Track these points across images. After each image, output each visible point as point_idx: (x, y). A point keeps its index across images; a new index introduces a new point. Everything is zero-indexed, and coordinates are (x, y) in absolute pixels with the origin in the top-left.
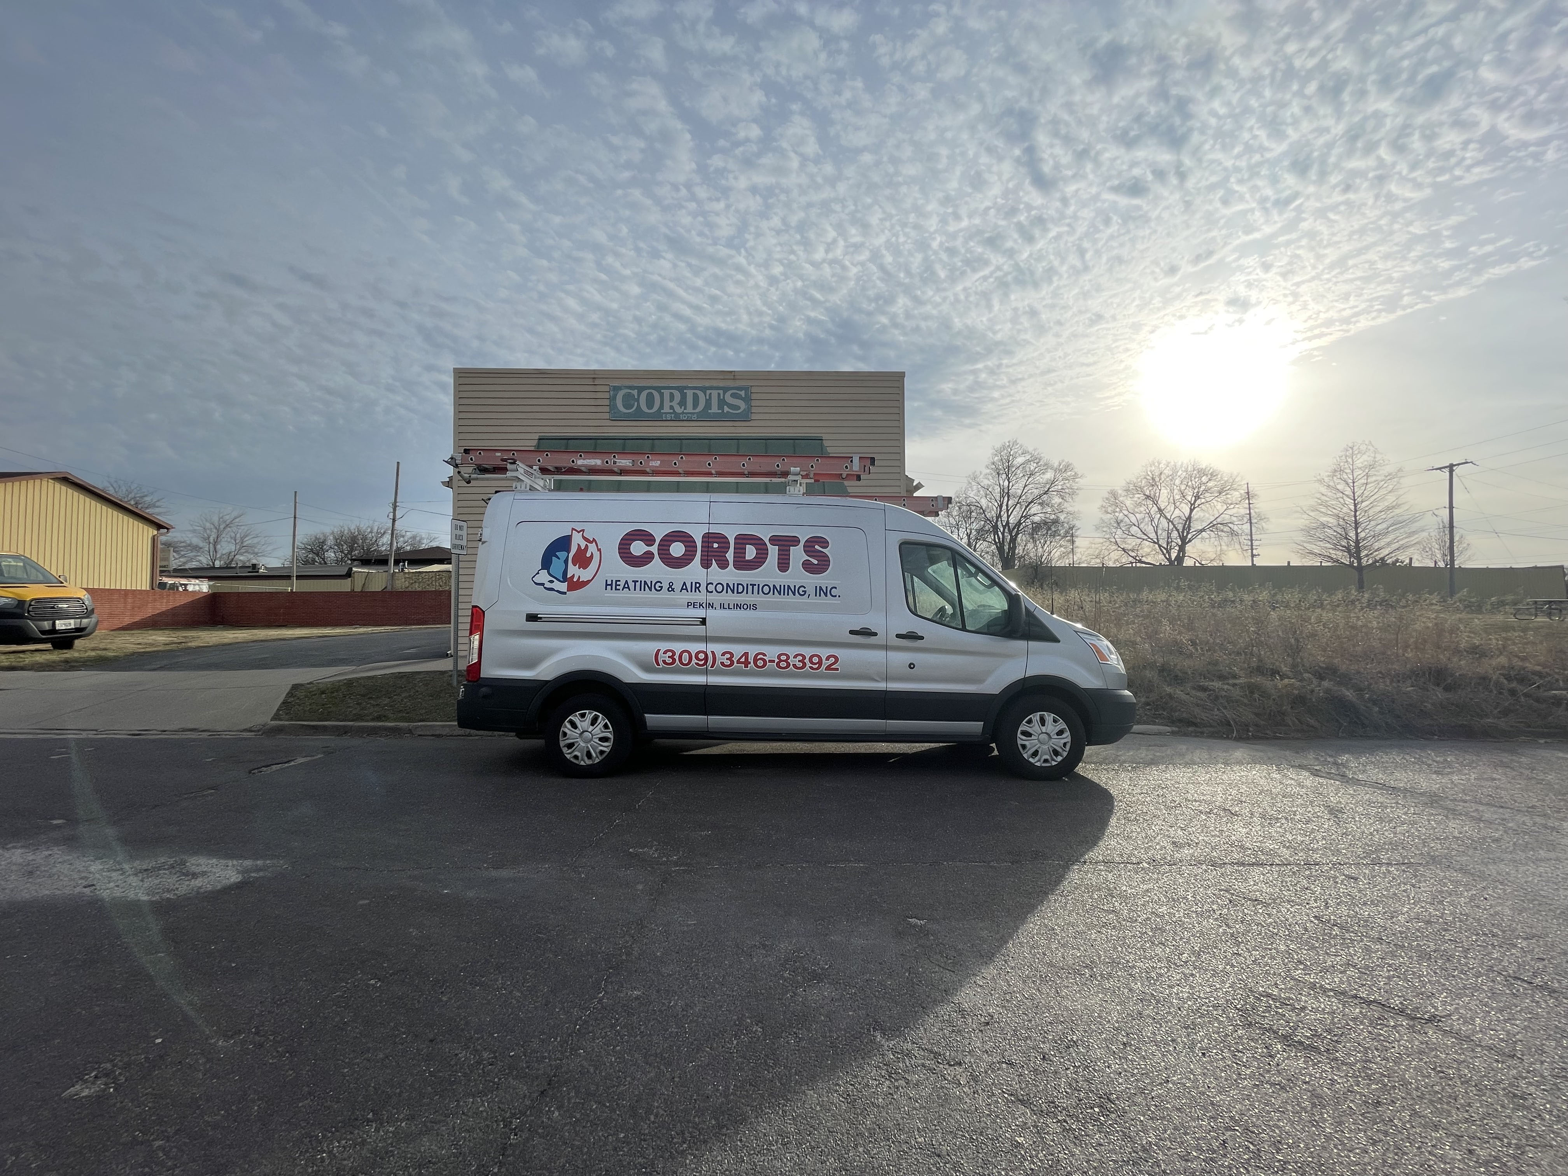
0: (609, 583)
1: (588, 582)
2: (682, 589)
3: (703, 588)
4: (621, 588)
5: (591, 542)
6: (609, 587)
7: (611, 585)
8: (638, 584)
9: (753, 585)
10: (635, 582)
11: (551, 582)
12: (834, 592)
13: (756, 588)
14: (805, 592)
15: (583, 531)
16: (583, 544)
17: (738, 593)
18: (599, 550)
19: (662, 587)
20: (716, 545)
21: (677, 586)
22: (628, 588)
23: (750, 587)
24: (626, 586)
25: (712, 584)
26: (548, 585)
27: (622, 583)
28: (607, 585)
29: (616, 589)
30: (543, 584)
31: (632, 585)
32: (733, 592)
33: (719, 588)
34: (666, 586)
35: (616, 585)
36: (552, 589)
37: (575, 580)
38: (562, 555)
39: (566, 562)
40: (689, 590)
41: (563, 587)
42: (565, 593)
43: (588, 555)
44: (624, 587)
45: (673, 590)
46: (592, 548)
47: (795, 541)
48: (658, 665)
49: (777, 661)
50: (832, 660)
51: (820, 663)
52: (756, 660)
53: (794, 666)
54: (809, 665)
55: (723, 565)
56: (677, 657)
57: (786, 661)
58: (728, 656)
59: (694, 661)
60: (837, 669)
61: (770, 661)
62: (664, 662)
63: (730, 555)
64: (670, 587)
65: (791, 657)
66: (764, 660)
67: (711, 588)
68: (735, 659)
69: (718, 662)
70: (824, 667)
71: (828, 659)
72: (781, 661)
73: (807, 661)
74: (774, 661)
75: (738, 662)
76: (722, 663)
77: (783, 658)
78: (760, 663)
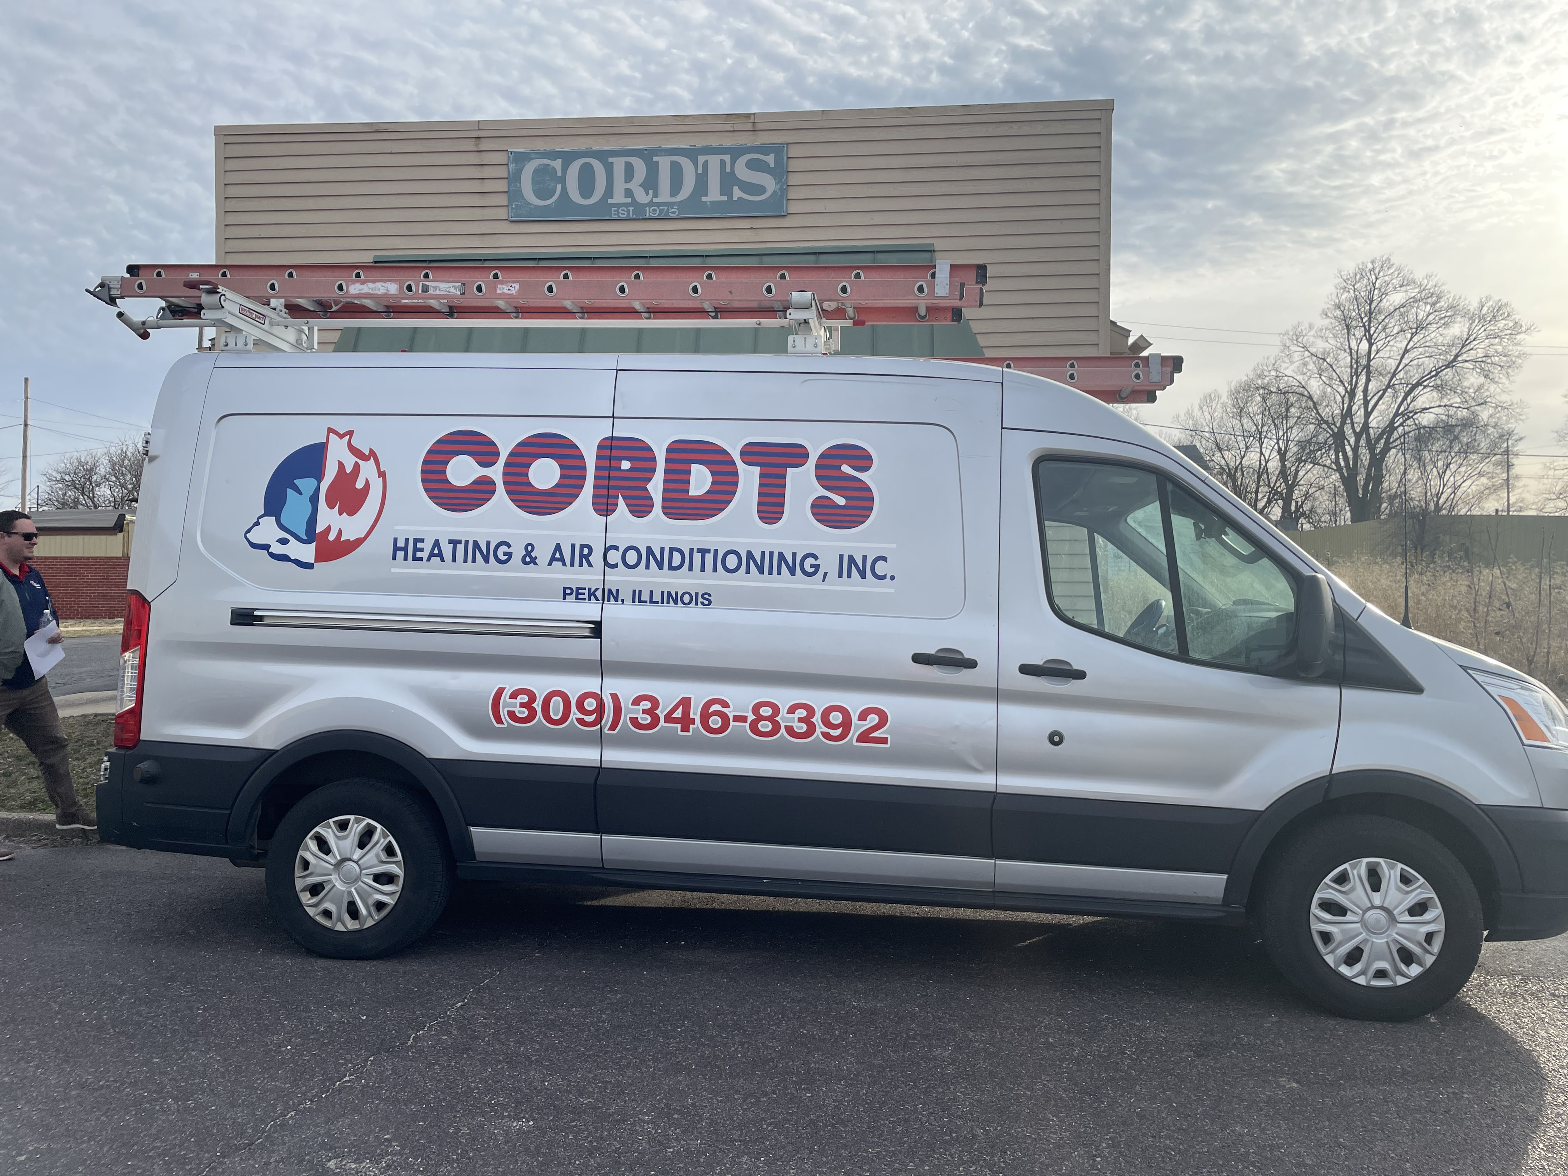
0: (401, 544)
1: (359, 542)
2: (553, 559)
3: (596, 558)
4: (425, 555)
5: (365, 458)
6: (400, 554)
7: (405, 549)
8: (460, 548)
9: (704, 552)
10: (455, 543)
11: (283, 542)
12: (880, 568)
13: (709, 557)
14: (817, 567)
15: (350, 433)
16: (350, 462)
17: (671, 568)
18: (382, 474)
19: (509, 555)
20: (626, 465)
21: (543, 553)
22: (440, 555)
23: (697, 557)
24: (436, 552)
25: (616, 548)
26: (277, 549)
27: (427, 546)
28: (396, 549)
29: (415, 558)
30: (266, 547)
31: (447, 549)
32: (660, 566)
33: (632, 558)
34: (518, 552)
35: (416, 549)
36: (284, 558)
37: (332, 537)
38: (306, 484)
39: (314, 500)
40: (568, 561)
41: (307, 552)
42: (309, 566)
43: (359, 485)
44: (432, 555)
45: (534, 561)
46: (368, 470)
47: (797, 454)
48: (499, 721)
49: (751, 717)
50: (873, 719)
51: (846, 725)
52: (705, 716)
53: (790, 730)
54: (821, 728)
55: (641, 507)
56: (538, 706)
57: (771, 719)
58: (647, 705)
59: (575, 714)
60: (884, 741)
61: (737, 719)
62: (512, 715)
63: (656, 487)
64: (528, 553)
65: (783, 711)
66: (724, 717)
67: (614, 557)
68: (661, 713)
69: (625, 718)
70: (854, 734)
71: (863, 716)
72: (760, 718)
73: (817, 719)
74: (744, 719)
75: (669, 718)
76: (634, 721)
77: (766, 711)
78: (715, 722)
